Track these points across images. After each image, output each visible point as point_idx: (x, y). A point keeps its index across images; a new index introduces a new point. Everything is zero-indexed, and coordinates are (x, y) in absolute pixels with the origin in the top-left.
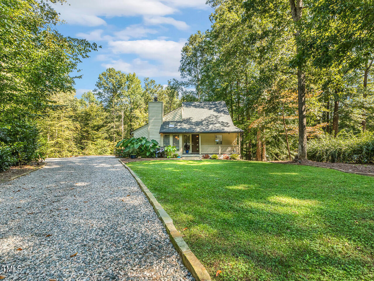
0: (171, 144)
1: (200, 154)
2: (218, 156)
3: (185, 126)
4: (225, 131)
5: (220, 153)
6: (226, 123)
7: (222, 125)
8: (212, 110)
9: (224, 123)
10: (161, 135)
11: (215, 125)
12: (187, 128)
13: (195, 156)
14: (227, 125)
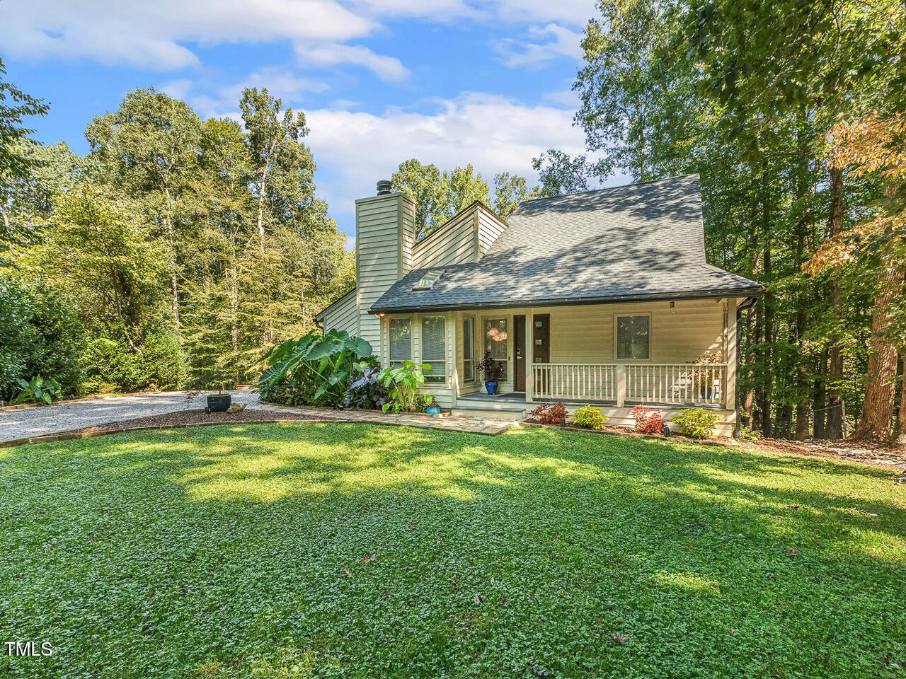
0: (417, 354)
1: (529, 399)
2: (612, 412)
3: (480, 280)
4: (648, 287)
5: (620, 403)
6: (667, 254)
7: (642, 263)
8: (627, 212)
9: (658, 253)
10: (382, 319)
11: (608, 267)
12: (482, 288)
13: (507, 406)
14: (672, 265)
